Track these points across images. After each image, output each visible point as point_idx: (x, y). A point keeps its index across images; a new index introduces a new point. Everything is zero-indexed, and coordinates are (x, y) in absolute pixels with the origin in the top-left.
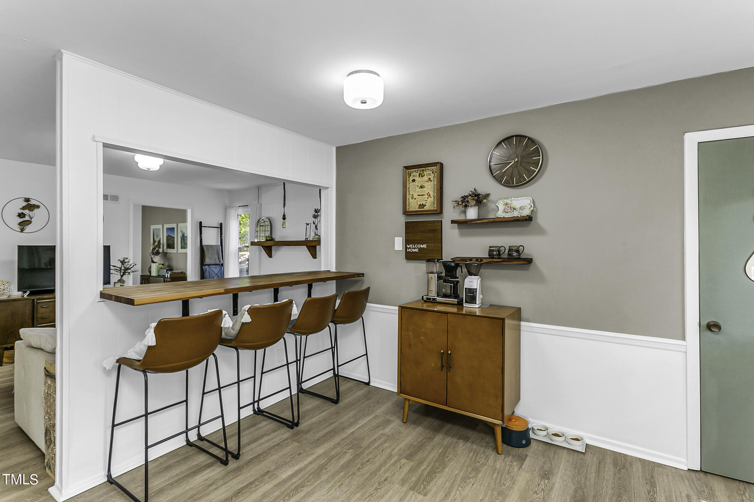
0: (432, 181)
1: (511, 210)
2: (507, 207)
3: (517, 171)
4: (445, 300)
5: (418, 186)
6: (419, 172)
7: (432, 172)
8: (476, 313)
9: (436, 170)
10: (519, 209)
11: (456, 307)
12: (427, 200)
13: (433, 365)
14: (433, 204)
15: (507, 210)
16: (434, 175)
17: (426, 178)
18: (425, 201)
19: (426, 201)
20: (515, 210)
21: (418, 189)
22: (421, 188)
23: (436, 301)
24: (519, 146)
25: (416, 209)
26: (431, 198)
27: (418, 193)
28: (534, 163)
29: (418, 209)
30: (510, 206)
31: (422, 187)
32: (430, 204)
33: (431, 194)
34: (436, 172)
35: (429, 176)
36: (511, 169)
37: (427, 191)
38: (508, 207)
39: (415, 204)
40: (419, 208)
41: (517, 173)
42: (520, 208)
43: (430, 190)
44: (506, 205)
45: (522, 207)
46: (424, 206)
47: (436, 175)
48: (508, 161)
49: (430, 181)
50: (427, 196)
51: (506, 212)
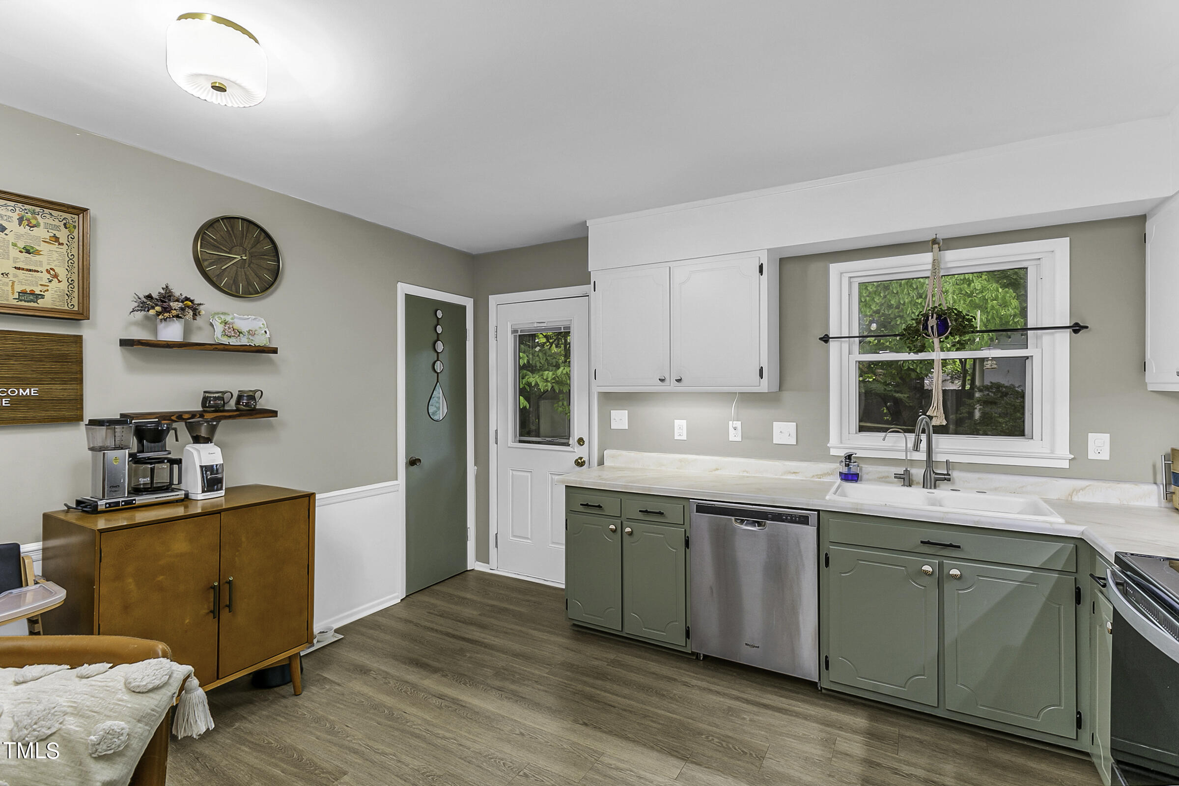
0: (62, 244)
1: (235, 333)
2: (227, 327)
3: (243, 273)
4: (156, 498)
5: (14, 245)
6: (18, 212)
7: (63, 223)
8: (222, 505)
9: (76, 224)
10: (247, 333)
11: (181, 505)
12: (48, 286)
13: (187, 621)
14: (67, 297)
15: (229, 332)
16: (71, 233)
17: (41, 232)
18: (41, 285)
19: (46, 288)
20: (241, 335)
21: (14, 253)
22: (28, 252)
23: (135, 503)
24: (246, 236)
25: (8, 300)
26: (60, 282)
27: (15, 262)
28: (269, 270)
29: (15, 302)
30: (232, 327)
31: (31, 251)
32: (56, 296)
33: (62, 273)
34: (75, 228)
35: (54, 232)
36: (235, 268)
37: (49, 264)
38: (229, 328)
39: (6, 288)
40: (19, 300)
41: (244, 277)
42: (249, 332)
43: (56, 263)
44: (226, 323)
45: (251, 331)
46: (37, 298)
47: (75, 234)
48: (229, 253)
49: (57, 244)
50: (48, 276)
51: (227, 335)
